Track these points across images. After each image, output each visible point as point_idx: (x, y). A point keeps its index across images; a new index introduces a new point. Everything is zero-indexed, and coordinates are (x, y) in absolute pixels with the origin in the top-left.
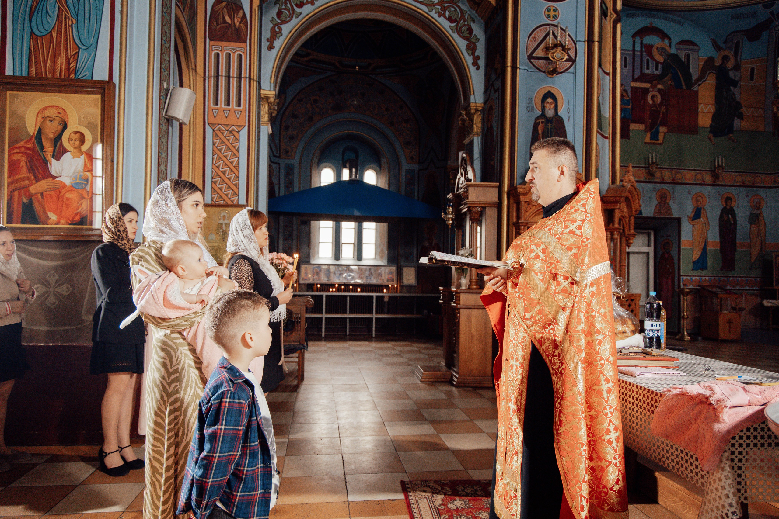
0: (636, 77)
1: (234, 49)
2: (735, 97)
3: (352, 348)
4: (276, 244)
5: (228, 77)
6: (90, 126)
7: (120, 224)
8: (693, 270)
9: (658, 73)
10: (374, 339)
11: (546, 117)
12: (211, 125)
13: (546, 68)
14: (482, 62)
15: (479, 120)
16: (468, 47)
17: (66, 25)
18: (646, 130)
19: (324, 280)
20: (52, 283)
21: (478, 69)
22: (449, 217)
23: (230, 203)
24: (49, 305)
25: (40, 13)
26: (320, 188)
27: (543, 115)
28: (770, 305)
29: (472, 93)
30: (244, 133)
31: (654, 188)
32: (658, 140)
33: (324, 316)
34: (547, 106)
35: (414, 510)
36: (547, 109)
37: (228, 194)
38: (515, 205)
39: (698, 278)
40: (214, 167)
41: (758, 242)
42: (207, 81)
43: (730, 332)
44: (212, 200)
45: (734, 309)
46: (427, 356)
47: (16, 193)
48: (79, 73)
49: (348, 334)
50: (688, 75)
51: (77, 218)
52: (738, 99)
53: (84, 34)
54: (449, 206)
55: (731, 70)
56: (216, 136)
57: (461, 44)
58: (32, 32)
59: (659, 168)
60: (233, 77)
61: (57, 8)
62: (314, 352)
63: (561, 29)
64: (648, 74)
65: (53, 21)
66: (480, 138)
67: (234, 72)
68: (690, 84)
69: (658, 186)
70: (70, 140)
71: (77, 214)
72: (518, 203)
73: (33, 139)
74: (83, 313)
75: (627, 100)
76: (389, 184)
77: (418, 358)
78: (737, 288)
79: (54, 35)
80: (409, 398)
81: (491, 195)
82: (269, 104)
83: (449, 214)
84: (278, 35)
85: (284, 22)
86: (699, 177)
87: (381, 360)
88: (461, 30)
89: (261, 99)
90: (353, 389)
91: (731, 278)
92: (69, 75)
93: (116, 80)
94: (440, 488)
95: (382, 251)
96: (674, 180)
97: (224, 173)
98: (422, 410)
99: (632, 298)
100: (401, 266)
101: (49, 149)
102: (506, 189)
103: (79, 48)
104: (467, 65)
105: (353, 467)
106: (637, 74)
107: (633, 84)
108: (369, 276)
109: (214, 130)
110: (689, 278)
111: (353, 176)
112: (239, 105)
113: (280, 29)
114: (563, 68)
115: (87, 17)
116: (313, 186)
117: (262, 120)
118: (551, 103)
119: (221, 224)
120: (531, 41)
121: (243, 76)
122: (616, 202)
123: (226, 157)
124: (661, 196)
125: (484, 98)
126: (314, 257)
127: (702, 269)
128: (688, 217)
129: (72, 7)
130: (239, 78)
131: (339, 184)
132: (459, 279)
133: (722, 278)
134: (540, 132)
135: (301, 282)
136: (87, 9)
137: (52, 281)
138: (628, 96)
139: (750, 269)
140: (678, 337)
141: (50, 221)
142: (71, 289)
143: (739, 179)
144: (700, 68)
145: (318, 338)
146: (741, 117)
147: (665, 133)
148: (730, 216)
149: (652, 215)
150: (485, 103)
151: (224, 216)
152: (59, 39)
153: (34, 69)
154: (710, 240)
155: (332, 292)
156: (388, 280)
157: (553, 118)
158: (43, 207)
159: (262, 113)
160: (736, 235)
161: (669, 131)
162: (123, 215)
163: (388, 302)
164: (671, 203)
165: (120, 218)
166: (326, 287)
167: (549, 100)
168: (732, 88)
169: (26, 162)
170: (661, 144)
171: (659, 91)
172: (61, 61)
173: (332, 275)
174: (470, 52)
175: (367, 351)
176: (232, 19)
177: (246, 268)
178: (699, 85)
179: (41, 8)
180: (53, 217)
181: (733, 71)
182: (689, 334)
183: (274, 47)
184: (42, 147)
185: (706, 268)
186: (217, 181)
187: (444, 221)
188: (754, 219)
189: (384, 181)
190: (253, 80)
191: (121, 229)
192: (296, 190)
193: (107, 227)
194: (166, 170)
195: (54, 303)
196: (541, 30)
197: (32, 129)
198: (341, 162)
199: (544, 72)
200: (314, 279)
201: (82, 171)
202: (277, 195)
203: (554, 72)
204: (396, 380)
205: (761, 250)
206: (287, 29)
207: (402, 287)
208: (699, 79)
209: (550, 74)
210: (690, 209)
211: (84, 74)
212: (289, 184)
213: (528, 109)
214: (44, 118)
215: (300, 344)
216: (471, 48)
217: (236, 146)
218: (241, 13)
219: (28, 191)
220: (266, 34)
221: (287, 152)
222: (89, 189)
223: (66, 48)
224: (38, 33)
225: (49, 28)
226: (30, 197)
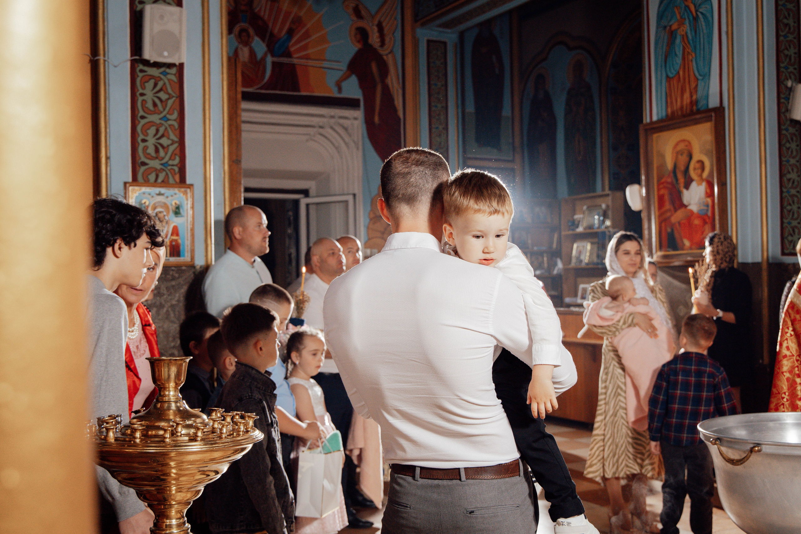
17: (688, 61)
25: (671, 56)
47: (663, 225)
48: (699, 103)
53: (701, 65)
61: (682, 48)
65: (679, 60)
70: (695, 169)
71: (702, 238)
73: (671, 174)
79: (681, 73)
92: (692, 107)
93: (725, 104)
101: (682, 180)
103: (697, 79)
129: (691, 42)
136: (702, 40)
141: (685, 247)
152: (684, 76)
153: (669, 108)
158: (680, 235)
169: (668, 196)
172: (687, 95)
179: (671, 52)
180: (687, 243)
184: (677, 180)
197: (670, 165)
201: (704, 197)
211: (702, 104)
214: (677, 153)
219: (670, 222)
222: (709, 214)
223: (689, 82)
224: (671, 75)
225: (677, 67)
226: (672, 226)
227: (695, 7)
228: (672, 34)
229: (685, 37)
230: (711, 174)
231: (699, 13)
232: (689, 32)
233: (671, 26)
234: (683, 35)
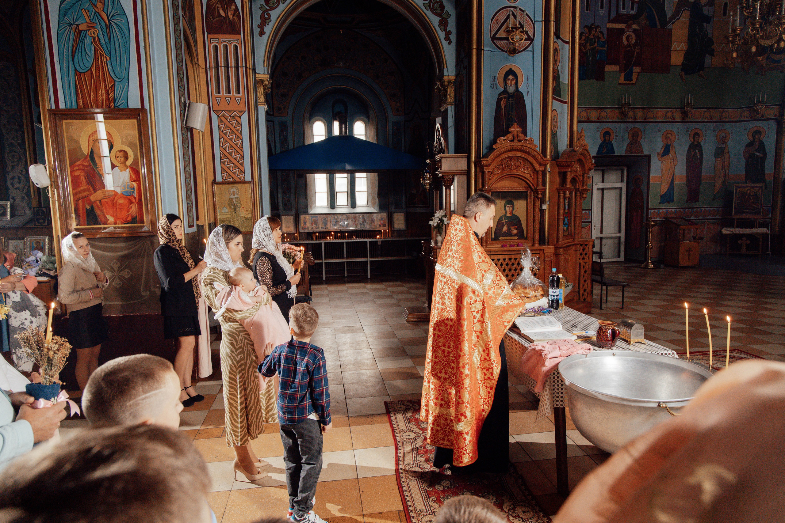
0: (612, 18)
1: (230, 41)
2: (707, 34)
3: (351, 291)
4: (276, 199)
5: (227, 67)
6: (131, 145)
7: (170, 230)
8: (660, 203)
9: (633, 12)
10: (369, 281)
11: (508, 92)
12: (215, 111)
13: (508, 48)
14: (453, 37)
15: (452, 91)
16: (440, 23)
17: (102, 62)
18: (620, 72)
19: (321, 228)
20: (116, 270)
21: (450, 43)
22: (427, 182)
23: (238, 180)
24: (116, 286)
25: (80, 53)
26: (314, 144)
27: (505, 91)
28: (728, 232)
29: (445, 66)
30: (245, 117)
31: (627, 128)
32: (632, 80)
33: (324, 261)
34: (509, 82)
35: (393, 420)
36: (508, 86)
37: (236, 172)
38: (480, 174)
39: (664, 210)
40: (222, 149)
41: (722, 174)
42: (208, 72)
43: (689, 259)
44: (222, 178)
45: (694, 238)
46: (414, 297)
47: (80, 202)
48: (117, 102)
49: (346, 276)
50: (662, 13)
51: (129, 219)
52: (710, 36)
53: (118, 69)
54: (427, 173)
55: (705, 6)
56: (220, 121)
57: (434, 20)
58: (76, 69)
59: (632, 108)
60: (231, 67)
61: (93, 48)
62: (318, 296)
63: (520, 9)
64: (624, 15)
65: (91, 59)
66: (453, 107)
67: (232, 63)
68: (664, 23)
69: (630, 125)
70: (117, 157)
71: (129, 215)
72: (483, 173)
73: (88, 158)
74: (142, 290)
75: (602, 42)
76: (378, 136)
77: (406, 299)
78: (700, 218)
79: (94, 71)
80: (397, 337)
81: (462, 164)
82: (264, 86)
83: (427, 180)
84: (267, 21)
85: (272, 8)
86: (669, 114)
87: (375, 302)
88: (433, 7)
89: (257, 82)
90: (351, 330)
91: (695, 209)
92: (110, 104)
93: (147, 106)
94: (411, 405)
95: (373, 198)
96: (645, 119)
97: (230, 154)
98: (405, 347)
99: (586, 243)
100: (391, 212)
102: (473, 159)
103: (115, 81)
104: (440, 40)
105: (351, 393)
106: (613, 15)
107: (609, 26)
108: (363, 222)
109: (218, 117)
110: (656, 210)
111: (343, 132)
112: (239, 93)
113: (269, 15)
114: (523, 47)
115: (118, 54)
116: (306, 144)
117: (259, 101)
118: (513, 80)
119: (233, 199)
120: (494, 23)
121: (240, 65)
122: (568, 166)
123: (231, 139)
124: (633, 136)
125: (456, 71)
126: (311, 207)
127: (669, 203)
128: (658, 154)
129: (104, 46)
130: (237, 67)
131: (330, 139)
132: (436, 236)
133: (687, 210)
134: (503, 107)
135: (301, 231)
136: (117, 47)
137: (116, 267)
138: (604, 38)
139: (713, 200)
140: (642, 266)
141: (109, 222)
142: (131, 273)
143: (707, 114)
144: (675, 6)
145: (320, 282)
146: (712, 53)
147: (639, 73)
148: (697, 151)
149: (624, 154)
150: (457, 75)
151: (234, 192)
152: (98, 74)
153: (81, 100)
154: (677, 173)
155: (330, 239)
156: (380, 226)
157: (514, 93)
158: (102, 211)
159: (258, 94)
160: (701, 169)
161: (643, 71)
162: (171, 224)
163: (381, 245)
164: (642, 141)
165: (168, 226)
166: (324, 234)
167: (511, 77)
168: (705, 24)
169: (85, 177)
170: (634, 84)
171: (634, 31)
172: (102, 92)
173: (329, 223)
174: (443, 27)
175: (363, 294)
176: (226, 13)
177: (266, 263)
178: (673, 23)
179: (80, 49)
180: (111, 219)
181: (707, 7)
182: (653, 263)
183: (265, 33)
184: (96, 164)
185: (673, 201)
186: (225, 162)
187: (423, 185)
188: (720, 152)
189: (373, 132)
190: (249, 68)
191: (171, 234)
192: (291, 147)
193: (161, 233)
194: (190, 169)
195: (119, 284)
196: (502, 12)
197: (86, 151)
198: (331, 115)
199: (506, 52)
200: (312, 228)
201: (128, 181)
202: (274, 153)
203: (514, 51)
204: (386, 321)
205: (724, 182)
206: (275, 14)
207: (393, 231)
208: (674, 17)
209: (511, 54)
210: (659, 146)
211: (121, 103)
212: (284, 141)
213: (492, 86)
214: (94, 141)
215: (306, 296)
216: (443, 24)
217: (239, 129)
218: (233, 6)
219: (89, 200)
220: (257, 21)
221: (279, 109)
222: (135, 194)
223: (104, 81)
224: (81, 71)
225: (89, 65)
226: (92, 204)
227: (108, 17)
228: (80, 35)
229: (96, 40)
230: (135, 162)
231: (112, 23)
232: (101, 37)
233: (78, 25)
234: (95, 38)
